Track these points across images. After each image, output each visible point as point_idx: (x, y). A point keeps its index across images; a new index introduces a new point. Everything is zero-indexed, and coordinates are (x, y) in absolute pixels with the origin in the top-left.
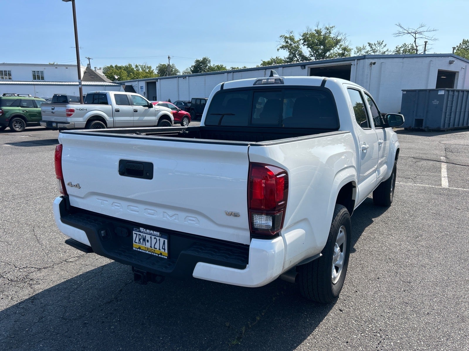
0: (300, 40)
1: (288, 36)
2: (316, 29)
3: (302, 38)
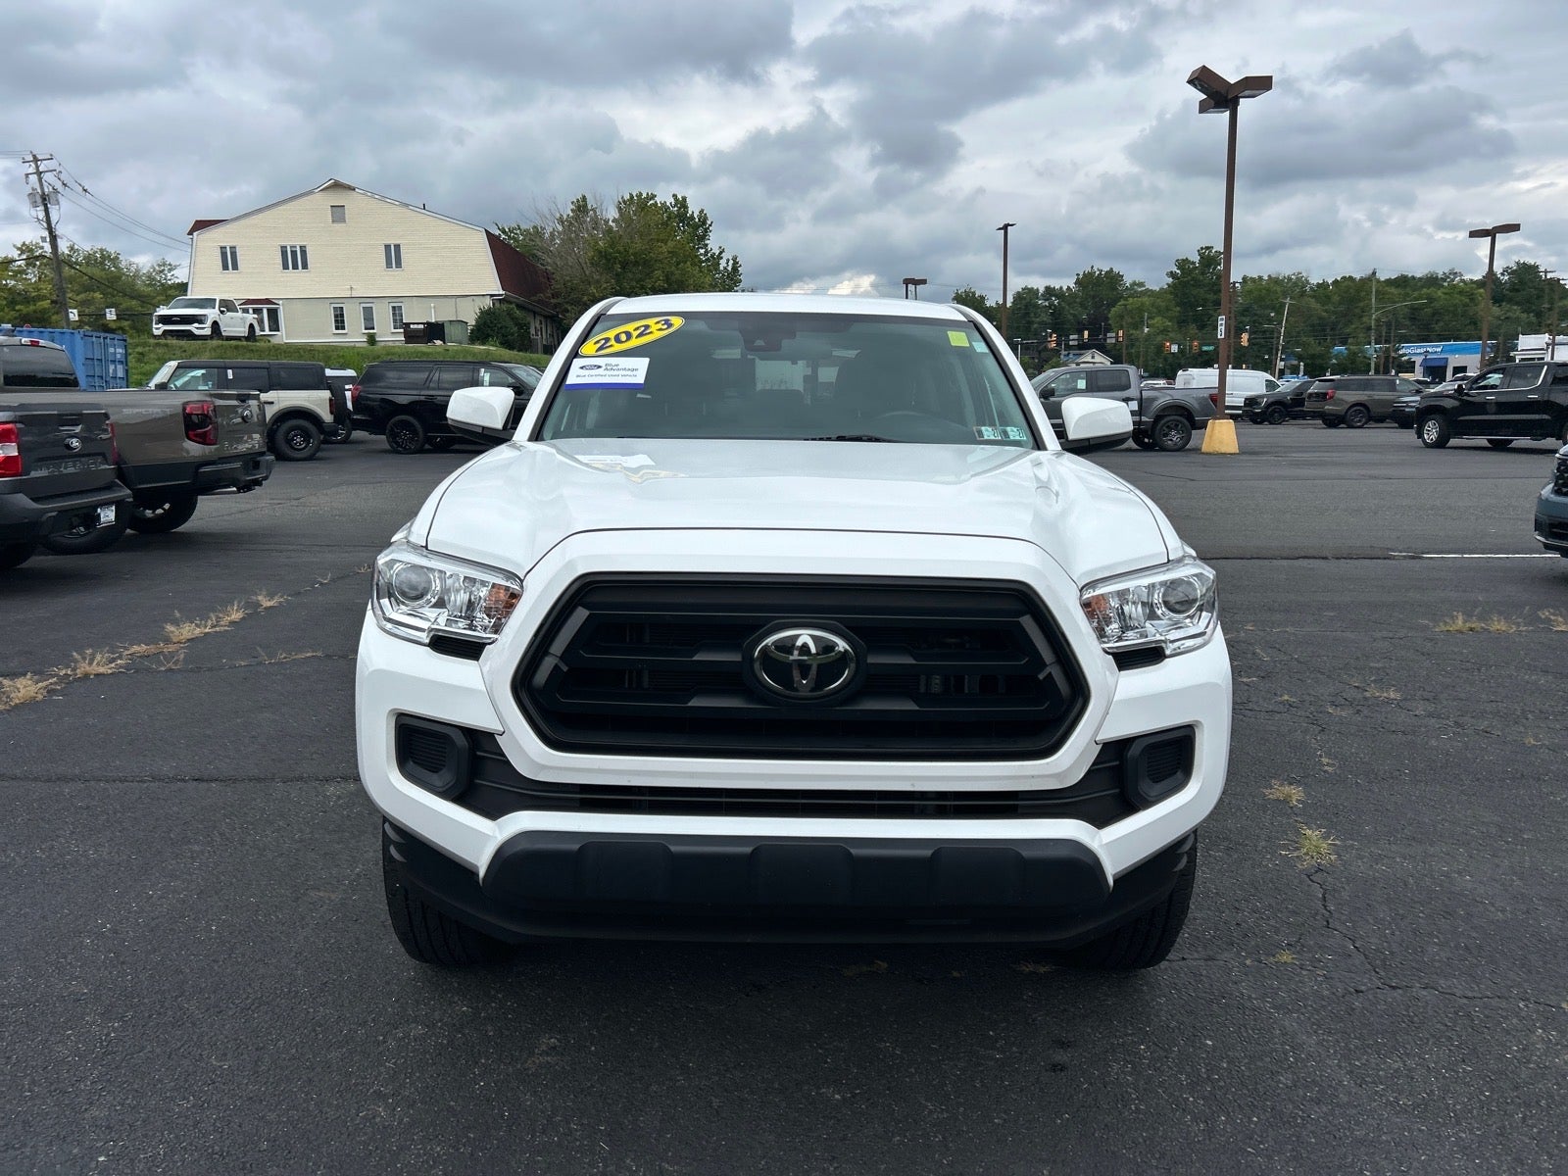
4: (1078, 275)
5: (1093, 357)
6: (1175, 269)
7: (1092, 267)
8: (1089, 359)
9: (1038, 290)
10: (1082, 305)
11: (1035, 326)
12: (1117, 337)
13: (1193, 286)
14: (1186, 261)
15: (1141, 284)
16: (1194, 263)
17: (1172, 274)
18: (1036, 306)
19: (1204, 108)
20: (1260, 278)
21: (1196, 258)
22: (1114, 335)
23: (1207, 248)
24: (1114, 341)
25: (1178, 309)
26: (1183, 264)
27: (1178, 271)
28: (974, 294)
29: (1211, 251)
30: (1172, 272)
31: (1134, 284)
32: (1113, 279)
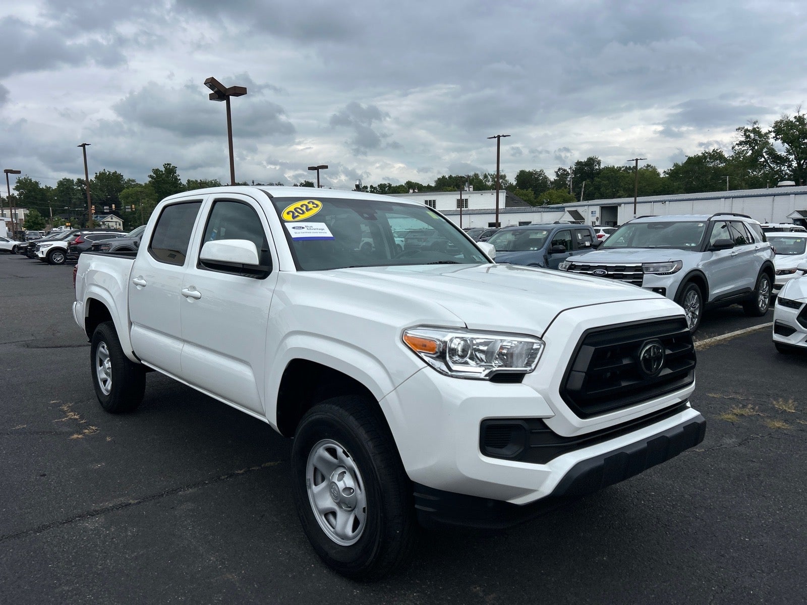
0: (770, 132)
1: (750, 128)
2: (797, 115)
3: (773, 129)
4: (96, 173)
5: (112, 219)
6: (152, 174)
7: (104, 170)
8: (109, 219)
9: (73, 180)
10: (101, 190)
11: (74, 200)
12: (132, 208)
13: (163, 183)
14: (157, 170)
15: (134, 181)
16: (162, 171)
17: (150, 177)
18: (73, 189)
19: (212, 97)
20: (196, 181)
21: (163, 169)
22: (129, 207)
23: (168, 164)
24: (130, 210)
25: (157, 194)
26: (156, 171)
27: (154, 175)
28: (31, 180)
29: (170, 166)
30: (151, 175)
31: (129, 180)
32: (117, 177)
